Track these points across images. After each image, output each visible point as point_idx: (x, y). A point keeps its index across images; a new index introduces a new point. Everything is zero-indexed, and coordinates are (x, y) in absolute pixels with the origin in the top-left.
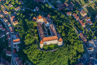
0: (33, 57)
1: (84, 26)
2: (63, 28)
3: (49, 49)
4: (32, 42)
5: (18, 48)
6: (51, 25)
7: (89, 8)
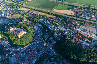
0: (19, 43)
1: (29, 24)
2: (23, 28)
3: (23, 37)
4: (14, 38)
5: (9, 45)
6: (18, 29)
7: (26, 18)
